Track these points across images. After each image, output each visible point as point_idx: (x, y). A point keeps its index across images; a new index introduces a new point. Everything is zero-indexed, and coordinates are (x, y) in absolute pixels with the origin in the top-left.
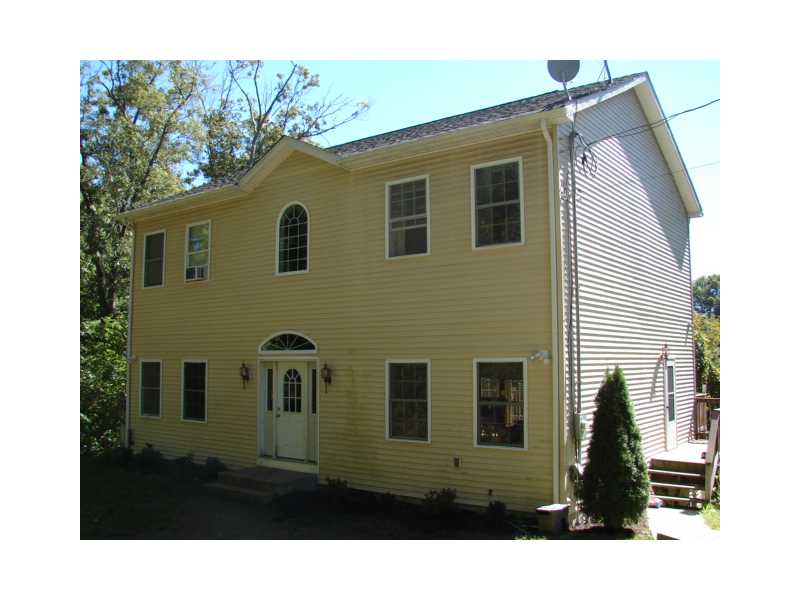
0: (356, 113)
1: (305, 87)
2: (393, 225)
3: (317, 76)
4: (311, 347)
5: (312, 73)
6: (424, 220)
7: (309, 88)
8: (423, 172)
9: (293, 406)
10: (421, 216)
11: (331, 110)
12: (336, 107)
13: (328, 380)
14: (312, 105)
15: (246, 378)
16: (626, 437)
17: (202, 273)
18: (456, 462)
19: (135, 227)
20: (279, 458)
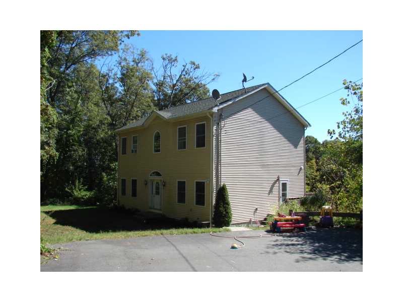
0: (213, 79)
1: (195, 69)
2: (179, 140)
3: (198, 64)
4: (161, 175)
5: (196, 63)
6: (185, 139)
7: (196, 69)
8: (185, 125)
9: (158, 193)
10: (184, 138)
11: (204, 78)
12: (206, 77)
13: (164, 185)
14: (196, 77)
15: (146, 184)
16: (222, 203)
17: (136, 151)
18: (191, 210)
19: (119, 134)
20: (155, 209)
